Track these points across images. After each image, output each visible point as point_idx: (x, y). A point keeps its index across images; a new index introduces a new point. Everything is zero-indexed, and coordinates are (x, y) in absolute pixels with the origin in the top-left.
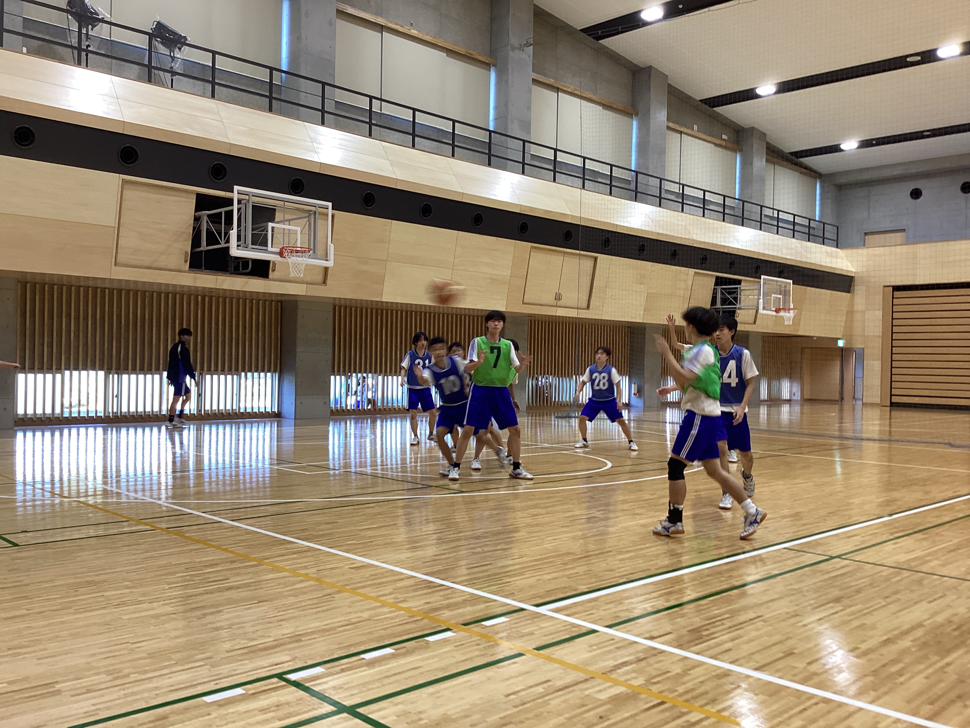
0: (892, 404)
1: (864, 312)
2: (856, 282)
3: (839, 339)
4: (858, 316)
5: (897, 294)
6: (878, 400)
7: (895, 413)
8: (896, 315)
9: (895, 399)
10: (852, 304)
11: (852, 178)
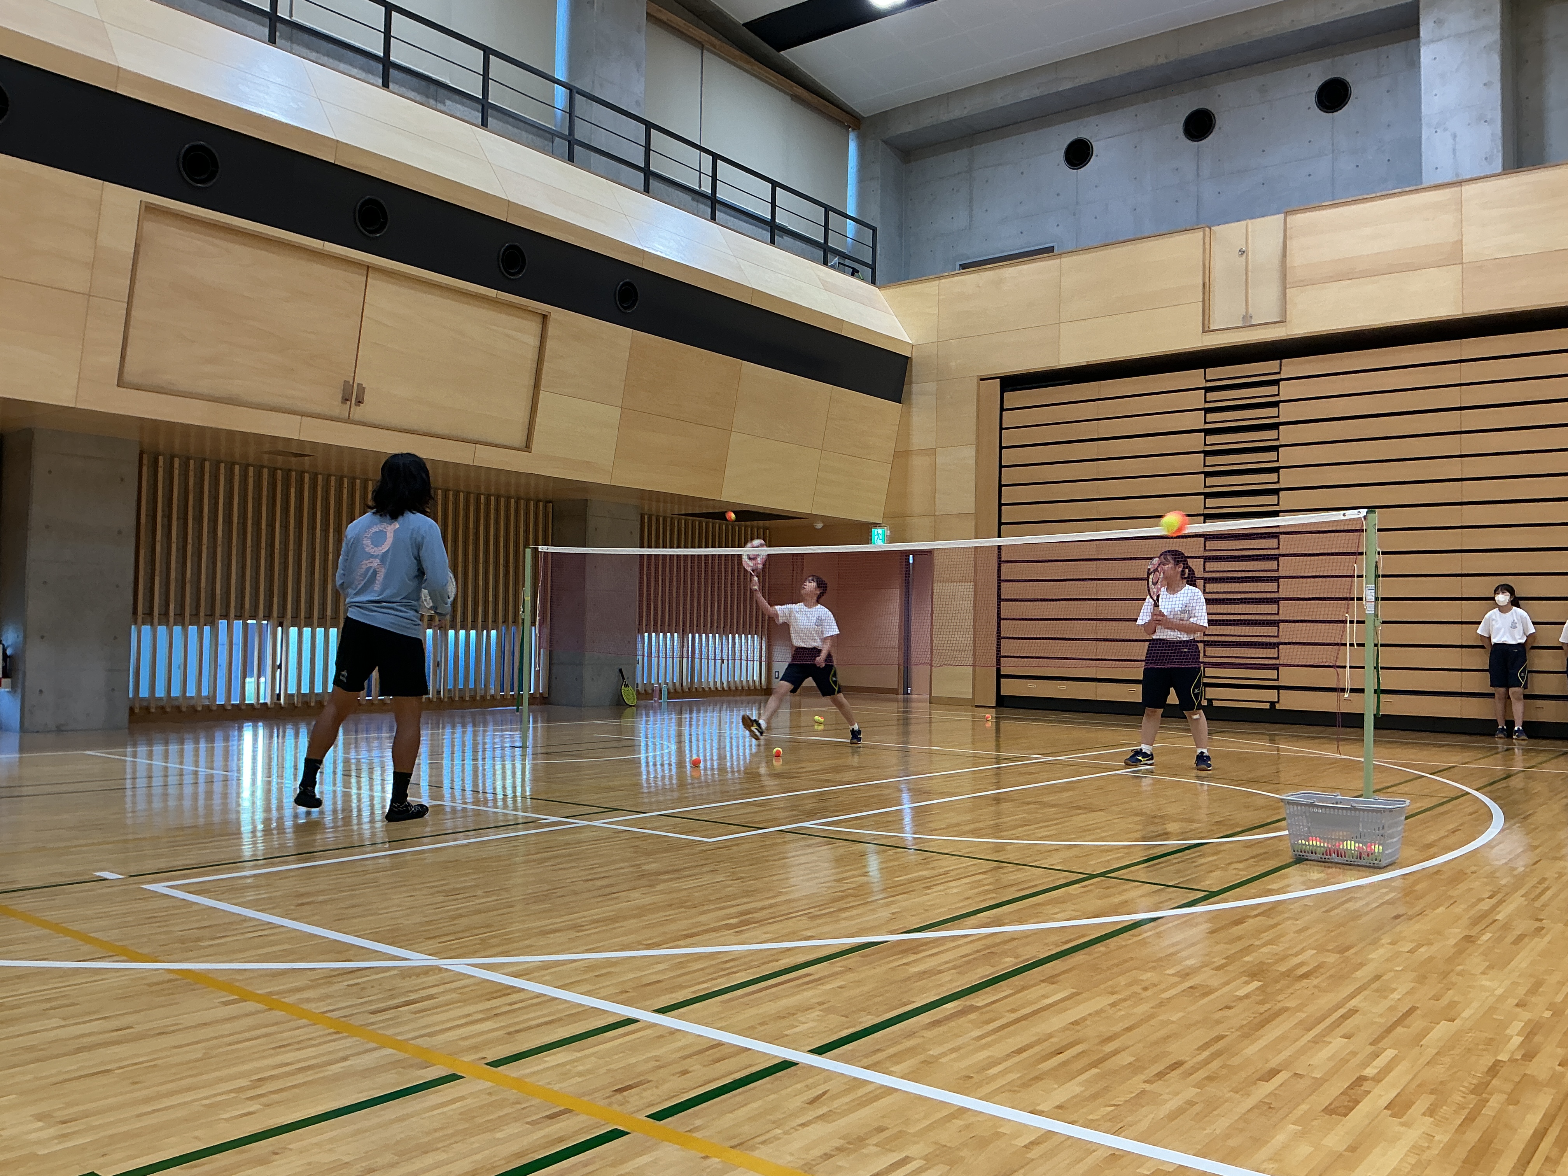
0: (1003, 702)
1: (933, 452)
2: (916, 371)
3: (876, 525)
4: (918, 463)
5: (1014, 398)
6: (966, 691)
7: (1012, 726)
8: (1009, 456)
9: (1010, 688)
10: (904, 430)
11: (926, 119)
